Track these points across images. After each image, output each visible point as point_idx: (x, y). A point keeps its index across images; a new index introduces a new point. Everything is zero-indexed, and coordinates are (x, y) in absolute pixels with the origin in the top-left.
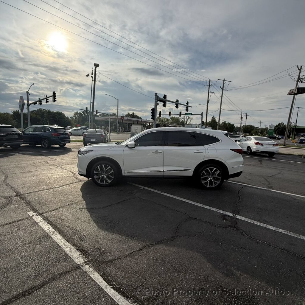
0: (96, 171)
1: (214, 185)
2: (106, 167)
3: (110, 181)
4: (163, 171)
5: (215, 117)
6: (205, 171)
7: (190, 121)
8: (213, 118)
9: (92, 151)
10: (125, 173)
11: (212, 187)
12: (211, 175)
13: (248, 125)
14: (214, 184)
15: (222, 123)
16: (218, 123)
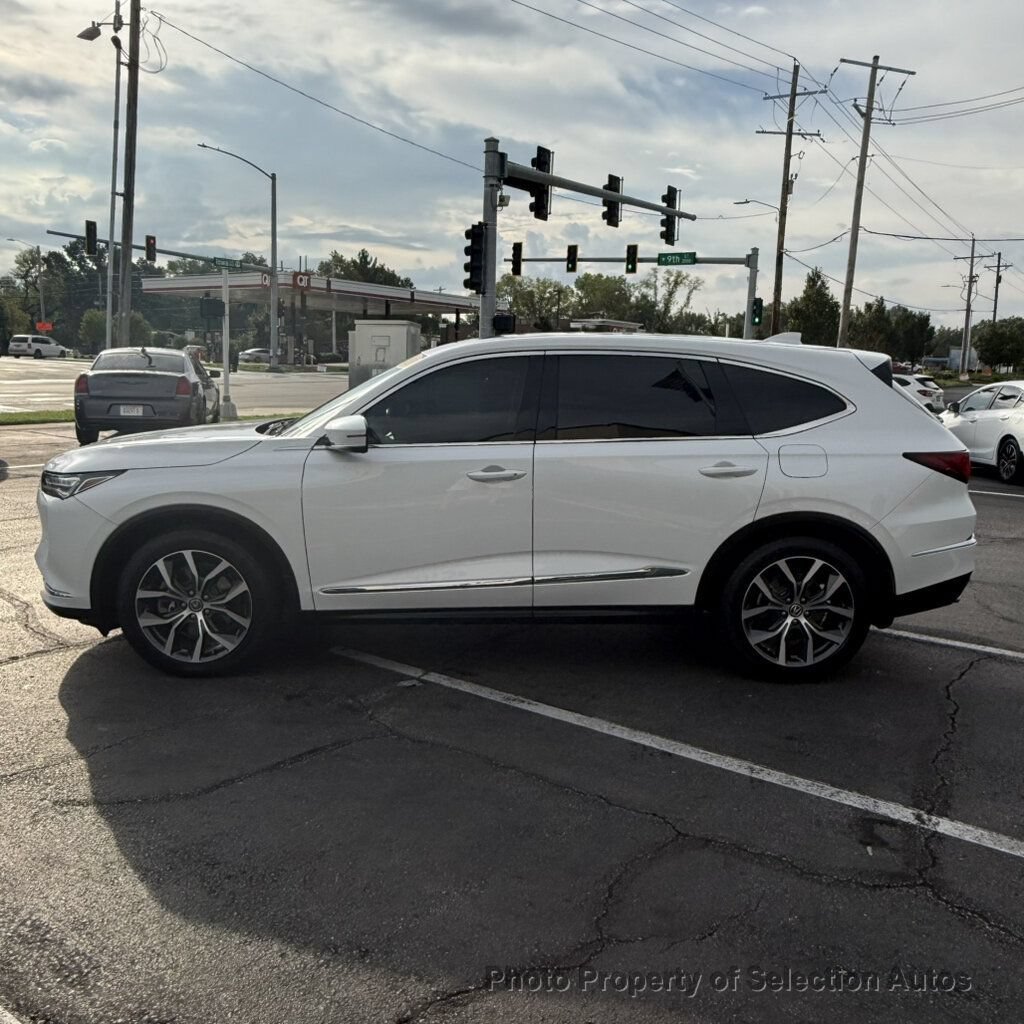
0: (145, 587)
1: (815, 656)
2: (204, 564)
3: (227, 644)
4: (532, 582)
5: (824, 272)
6: (767, 578)
7: (688, 299)
8: (815, 281)
9: (124, 471)
10: (313, 595)
11: (804, 664)
12: (797, 601)
13: (1007, 317)
14: (815, 648)
15: (863, 310)
16: (841, 310)
